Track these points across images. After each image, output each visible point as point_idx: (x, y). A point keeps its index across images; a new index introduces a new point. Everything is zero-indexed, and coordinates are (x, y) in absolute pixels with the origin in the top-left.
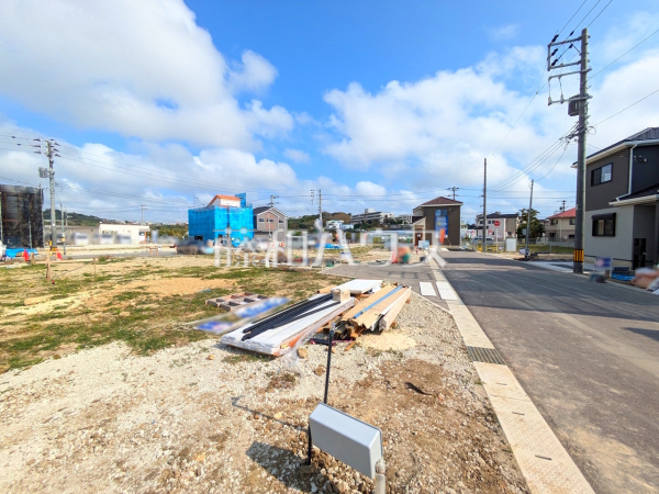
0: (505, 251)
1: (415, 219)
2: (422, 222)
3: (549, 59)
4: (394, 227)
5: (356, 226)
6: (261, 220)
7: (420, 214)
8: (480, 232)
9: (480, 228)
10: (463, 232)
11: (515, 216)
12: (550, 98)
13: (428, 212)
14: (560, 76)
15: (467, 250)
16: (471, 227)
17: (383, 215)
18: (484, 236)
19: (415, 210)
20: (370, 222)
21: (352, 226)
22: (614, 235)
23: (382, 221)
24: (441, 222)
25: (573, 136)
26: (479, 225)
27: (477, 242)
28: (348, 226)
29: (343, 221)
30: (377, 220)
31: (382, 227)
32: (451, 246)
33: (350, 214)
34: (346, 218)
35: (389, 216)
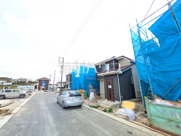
2: (38, 84)
7: (38, 81)
13: (40, 81)
17: (28, 80)
20: (21, 82)
21: (11, 84)
23: (27, 82)
24: (44, 84)
28: (9, 84)
29: (6, 81)
30: (25, 82)
31: (27, 84)
32: (45, 91)
33: (11, 79)
34: (8, 80)
35: (31, 81)
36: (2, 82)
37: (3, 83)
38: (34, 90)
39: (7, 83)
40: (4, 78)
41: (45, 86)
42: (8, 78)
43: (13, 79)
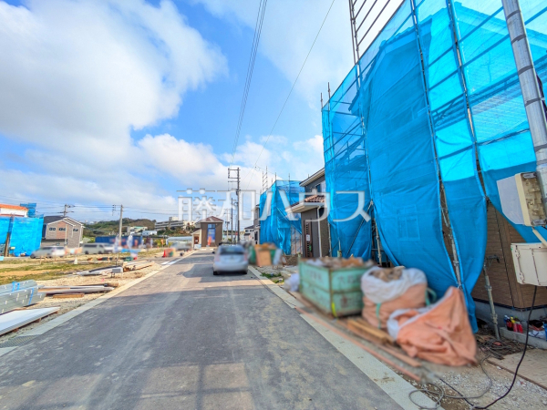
2: (199, 233)
5: (160, 233)
6: (51, 229)
13: (204, 226)
17: (186, 223)
20: (173, 228)
21: (155, 233)
23: (185, 227)
24: (211, 232)
28: (151, 233)
29: (147, 228)
30: (180, 227)
31: (184, 234)
33: (155, 221)
34: (150, 224)
35: (191, 224)
37: (141, 231)
38: (192, 246)
39: (149, 231)
40: (142, 220)
42: (149, 221)
43: (158, 221)
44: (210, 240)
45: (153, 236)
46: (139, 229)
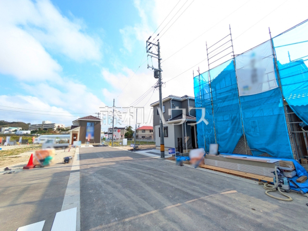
0: (122, 145)
1: (73, 127)
2: (78, 130)
3: (147, 47)
4: (64, 132)
5: (32, 132)
7: (77, 124)
8: (110, 136)
9: (110, 133)
10: (102, 135)
11: (124, 129)
12: (148, 65)
13: (82, 123)
14: (152, 56)
15: (104, 146)
16: (105, 133)
17: (56, 125)
18: (113, 137)
19: (74, 122)
20: (46, 129)
21: (29, 132)
22: (167, 136)
23: (55, 129)
24: (90, 130)
25: (157, 87)
26: (109, 132)
27: (109, 140)
28: (25, 132)
29: (21, 128)
30: (51, 128)
31: (55, 133)
32: (95, 144)
33: (29, 124)
34: (25, 126)
35: (61, 127)
36: (14, 130)
37: (16, 131)
38: (72, 144)
39: (23, 131)
40: (17, 123)
41: (93, 135)
42: (24, 124)
43: (32, 124)
44: (89, 137)
45: (26, 135)
46: (14, 129)
